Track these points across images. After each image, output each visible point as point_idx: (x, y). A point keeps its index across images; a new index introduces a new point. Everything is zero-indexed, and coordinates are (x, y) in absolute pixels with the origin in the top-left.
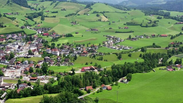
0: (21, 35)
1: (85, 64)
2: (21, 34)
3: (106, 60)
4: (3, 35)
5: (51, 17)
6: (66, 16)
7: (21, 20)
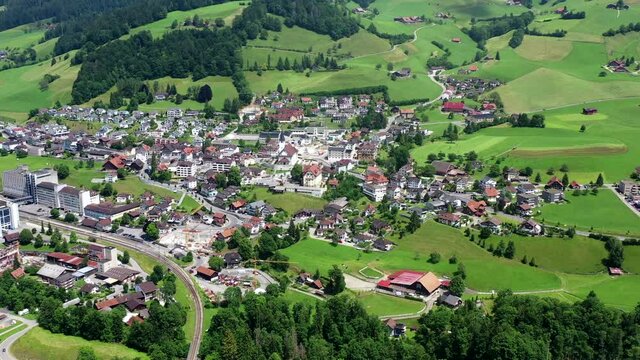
0: (367, 101)
1: (428, 261)
2: (371, 98)
3: (529, 260)
4: (309, 99)
5: (549, 35)
6: (610, 34)
7: (434, 43)
